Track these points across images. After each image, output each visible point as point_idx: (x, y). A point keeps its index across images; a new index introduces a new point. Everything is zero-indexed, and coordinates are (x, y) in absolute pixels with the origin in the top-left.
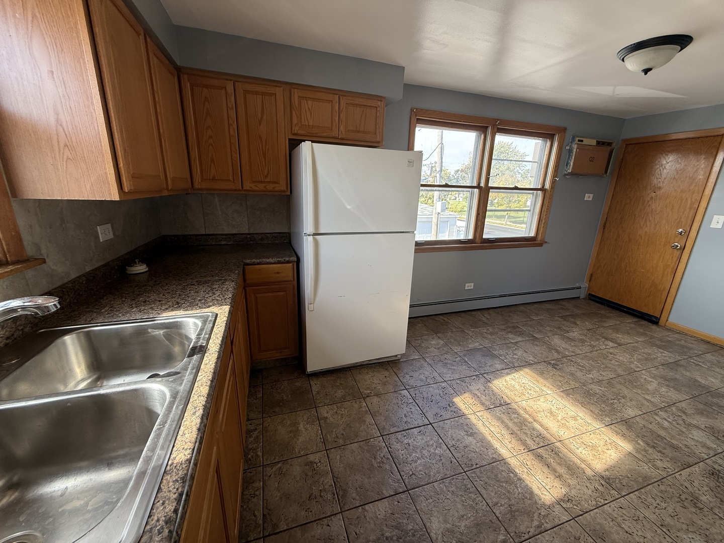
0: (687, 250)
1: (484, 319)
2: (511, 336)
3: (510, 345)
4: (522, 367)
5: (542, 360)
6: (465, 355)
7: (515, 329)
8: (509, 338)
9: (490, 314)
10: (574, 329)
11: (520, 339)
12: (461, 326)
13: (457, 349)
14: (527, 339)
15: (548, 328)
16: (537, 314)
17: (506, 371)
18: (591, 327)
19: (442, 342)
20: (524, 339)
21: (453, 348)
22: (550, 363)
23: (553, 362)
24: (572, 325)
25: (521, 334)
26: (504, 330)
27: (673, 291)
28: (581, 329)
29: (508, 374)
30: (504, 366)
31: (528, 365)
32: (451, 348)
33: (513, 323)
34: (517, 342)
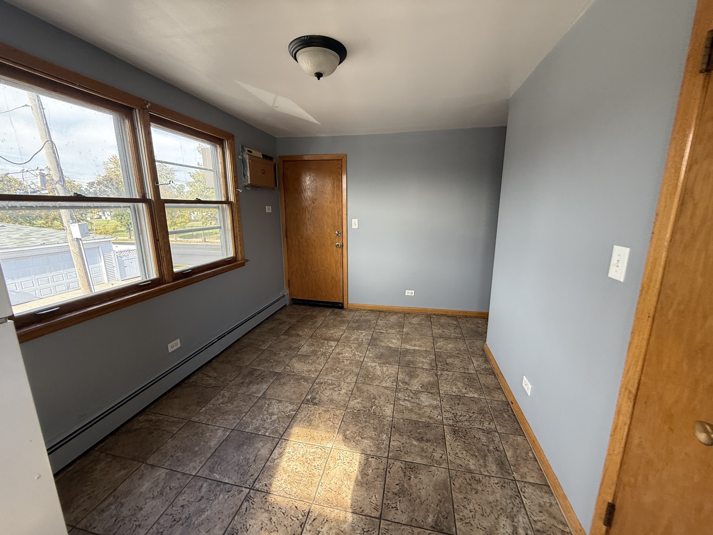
0: (345, 247)
1: (211, 381)
2: (254, 388)
3: (259, 404)
4: (288, 430)
5: (299, 401)
6: (212, 470)
7: (254, 376)
8: (253, 393)
9: (215, 369)
10: (301, 342)
11: (265, 386)
12: (183, 415)
13: (194, 467)
14: (271, 381)
15: (282, 354)
16: (264, 342)
17: (276, 451)
18: (310, 333)
19: (161, 473)
20: (269, 384)
21: (187, 470)
22: (308, 400)
23: (309, 397)
24: (298, 339)
25: (262, 378)
26: (242, 383)
27: (345, 280)
28: (306, 340)
29: (281, 454)
30: (269, 446)
31: (292, 419)
32: (184, 474)
33: (247, 366)
34: (264, 394)
